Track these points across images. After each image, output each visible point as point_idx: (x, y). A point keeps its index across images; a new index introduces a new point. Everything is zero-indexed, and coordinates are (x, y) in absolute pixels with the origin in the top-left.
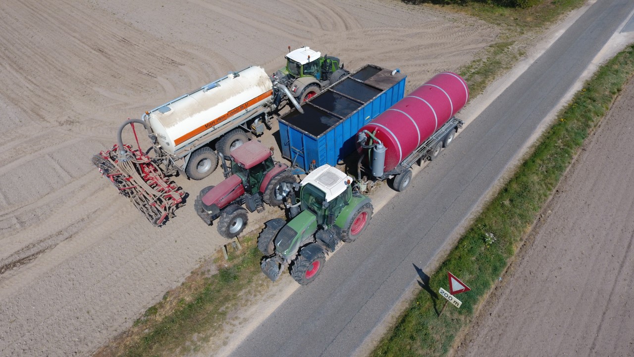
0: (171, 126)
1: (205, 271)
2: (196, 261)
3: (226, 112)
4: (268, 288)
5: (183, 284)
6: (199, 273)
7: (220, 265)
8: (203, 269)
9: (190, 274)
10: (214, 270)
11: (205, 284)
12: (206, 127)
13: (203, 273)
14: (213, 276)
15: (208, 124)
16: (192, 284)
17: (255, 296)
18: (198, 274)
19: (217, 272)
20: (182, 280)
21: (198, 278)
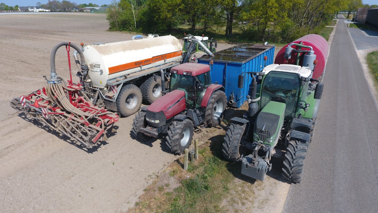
0: (107, 54)
1: (162, 186)
2: (146, 179)
3: (151, 57)
4: (254, 193)
5: (137, 204)
6: (154, 189)
7: (180, 177)
8: (160, 184)
9: (143, 193)
10: (174, 184)
11: (169, 200)
12: (136, 65)
13: (161, 189)
14: (176, 190)
15: (137, 62)
16: (150, 202)
17: (243, 204)
18: (155, 191)
19: (179, 185)
20: (135, 200)
21: (157, 194)
